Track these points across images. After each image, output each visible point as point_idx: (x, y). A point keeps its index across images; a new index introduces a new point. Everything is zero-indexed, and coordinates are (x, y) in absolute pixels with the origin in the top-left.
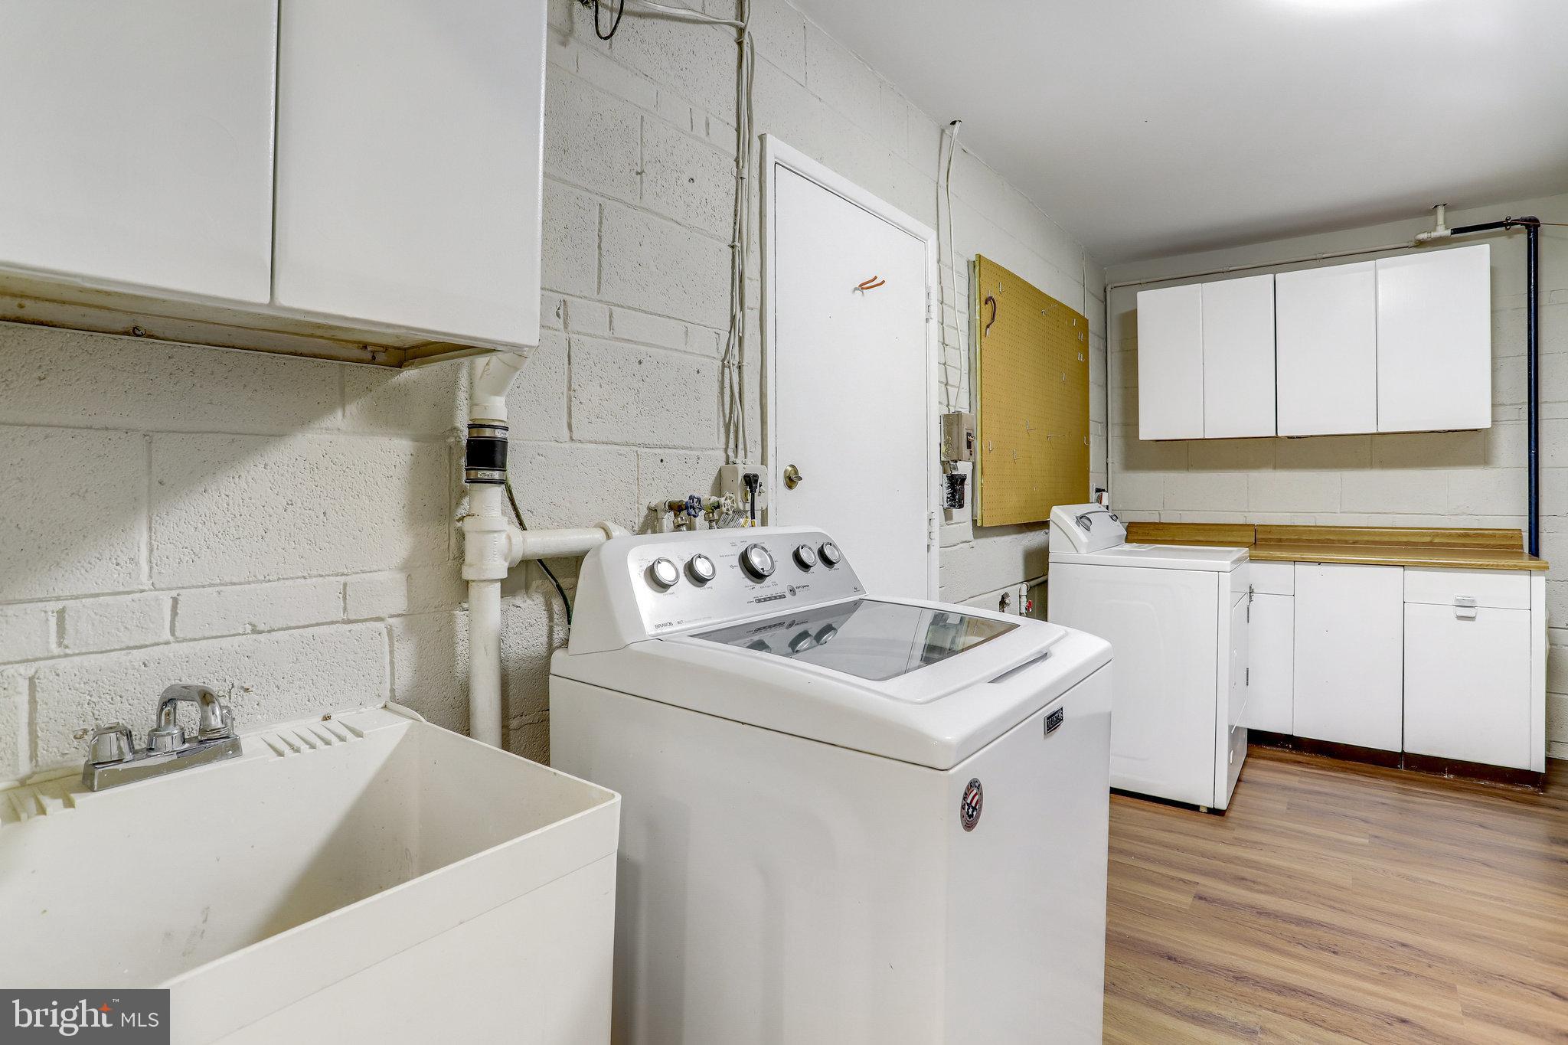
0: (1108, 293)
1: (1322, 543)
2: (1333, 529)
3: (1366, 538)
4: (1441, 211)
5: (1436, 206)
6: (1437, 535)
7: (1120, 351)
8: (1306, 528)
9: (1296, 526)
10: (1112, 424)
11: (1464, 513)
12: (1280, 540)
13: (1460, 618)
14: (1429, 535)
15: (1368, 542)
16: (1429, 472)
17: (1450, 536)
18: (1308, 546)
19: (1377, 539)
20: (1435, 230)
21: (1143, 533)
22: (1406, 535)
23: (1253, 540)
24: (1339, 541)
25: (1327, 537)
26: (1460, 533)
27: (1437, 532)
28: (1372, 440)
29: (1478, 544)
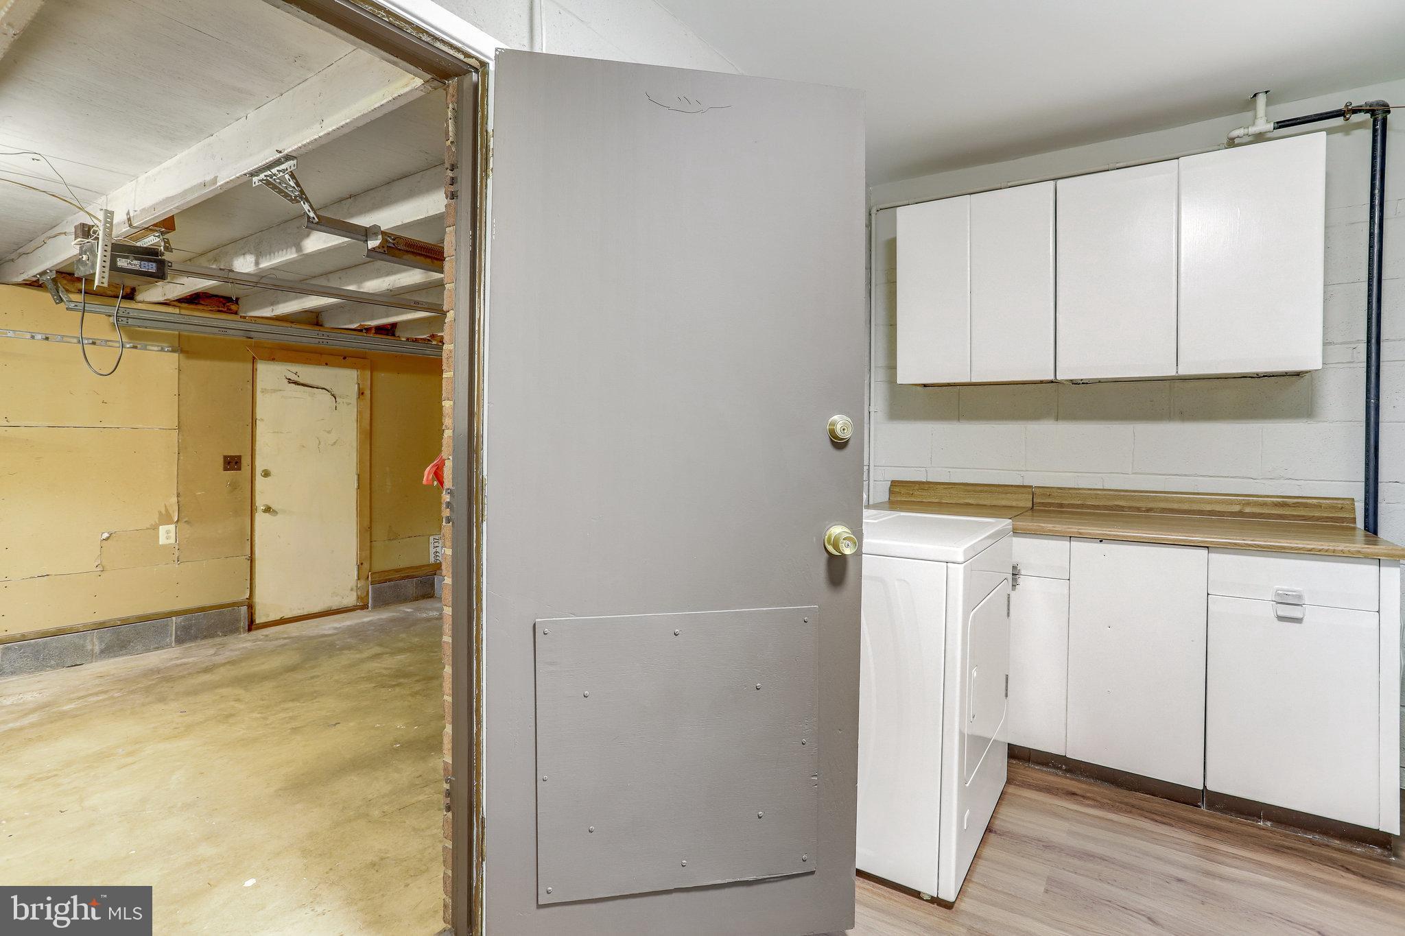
0: (873, 215)
1: (1110, 510)
2: (1123, 493)
3: (1163, 505)
4: (1262, 100)
5: (1255, 95)
6: (1248, 504)
7: (886, 283)
8: (1092, 492)
9: (1079, 489)
10: (876, 367)
11: (1281, 477)
12: (1061, 505)
13: (1281, 619)
15: (1164, 510)
16: (1238, 425)
17: (1264, 504)
18: (1094, 514)
19: (1176, 506)
20: (1253, 124)
21: (908, 494)
22: (1210, 502)
23: (1030, 505)
24: (1130, 508)
25: (1116, 503)
26: (1276, 501)
27: (1249, 500)
28: (1170, 386)
29: (1299, 516)
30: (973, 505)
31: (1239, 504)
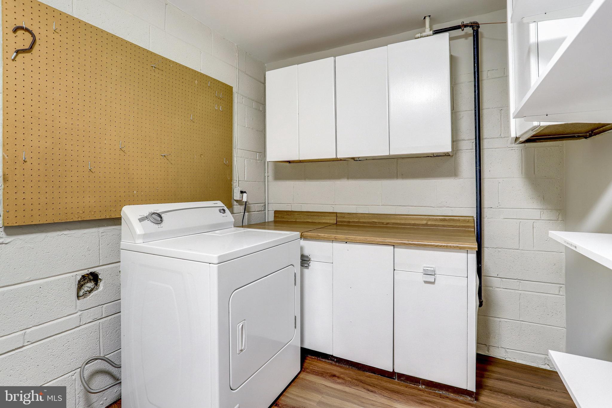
1: (370, 224)
3: (393, 221)
4: (428, 20)
5: (425, 17)
6: (430, 220)
8: (362, 215)
9: (357, 214)
11: (444, 206)
12: (349, 222)
13: (426, 282)
14: (425, 219)
15: (393, 224)
16: (426, 181)
17: (436, 220)
19: (398, 222)
20: (424, 31)
21: (282, 217)
22: (413, 219)
23: (335, 222)
24: (379, 223)
25: (374, 220)
26: (441, 218)
27: (430, 218)
28: (397, 162)
29: (451, 226)
30: (310, 222)
31: (426, 220)
